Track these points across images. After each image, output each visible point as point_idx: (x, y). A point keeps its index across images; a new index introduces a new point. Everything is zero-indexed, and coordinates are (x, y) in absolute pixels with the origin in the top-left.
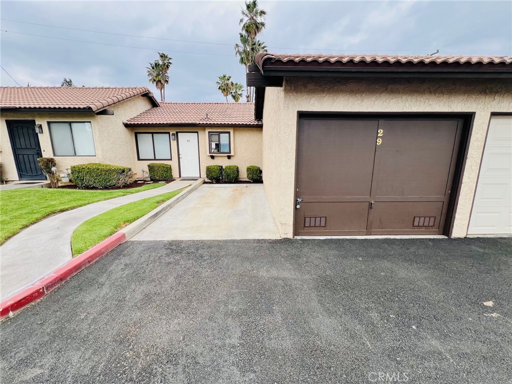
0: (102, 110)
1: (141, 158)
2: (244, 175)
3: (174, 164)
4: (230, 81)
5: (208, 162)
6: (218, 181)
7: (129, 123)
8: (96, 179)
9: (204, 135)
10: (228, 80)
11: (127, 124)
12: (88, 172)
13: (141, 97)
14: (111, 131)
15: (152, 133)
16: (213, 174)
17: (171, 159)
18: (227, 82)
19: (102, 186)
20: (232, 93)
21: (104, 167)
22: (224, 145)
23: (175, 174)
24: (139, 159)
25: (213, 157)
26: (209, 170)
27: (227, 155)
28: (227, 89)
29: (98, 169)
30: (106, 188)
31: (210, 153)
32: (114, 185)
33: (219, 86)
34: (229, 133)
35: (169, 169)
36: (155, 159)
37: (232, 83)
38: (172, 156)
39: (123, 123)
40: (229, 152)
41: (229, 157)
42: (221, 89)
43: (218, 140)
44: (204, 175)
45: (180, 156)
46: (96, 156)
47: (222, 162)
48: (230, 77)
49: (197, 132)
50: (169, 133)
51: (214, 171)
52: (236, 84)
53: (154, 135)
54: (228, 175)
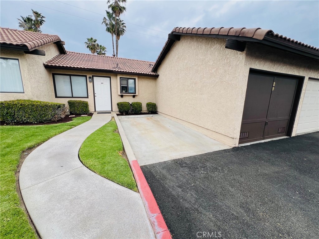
0: (34, 49)
1: (58, 96)
2: (144, 109)
3: (90, 101)
4: (96, 43)
5: (117, 100)
6: (127, 113)
7: (50, 64)
8: (30, 115)
9: (116, 82)
10: (95, 42)
11: (47, 65)
14: (36, 70)
15: (70, 75)
16: (125, 108)
17: (88, 97)
18: (94, 43)
19: (36, 121)
20: (97, 51)
21: (38, 103)
22: (131, 87)
23: (91, 109)
24: (56, 97)
25: (122, 96)
26: (120, 105)
27: (133, 95)
28: (94, 48)
29: (33, 105)
30: (41, 123)
31: (121, 93)
32: (50, 120)
33: (87, 45)
34: (135, 79)
35: (86, 105)
36: (73, 97)
37: (98, 45)
38: (89, 95)
39: (44, 64)
40: (134, 92)
41: (134, 96)
42: (89, 48)
43: (126, 84)
44: (116, 108)
45: (95, 95)
46: (24, 93)
47: (129, 100)
48: (96, 40)
49: (110, 77)
50: (86, 76)
51: (126, 106)
52: (101, 46)
53: (72, 77)
54: (136, 109)
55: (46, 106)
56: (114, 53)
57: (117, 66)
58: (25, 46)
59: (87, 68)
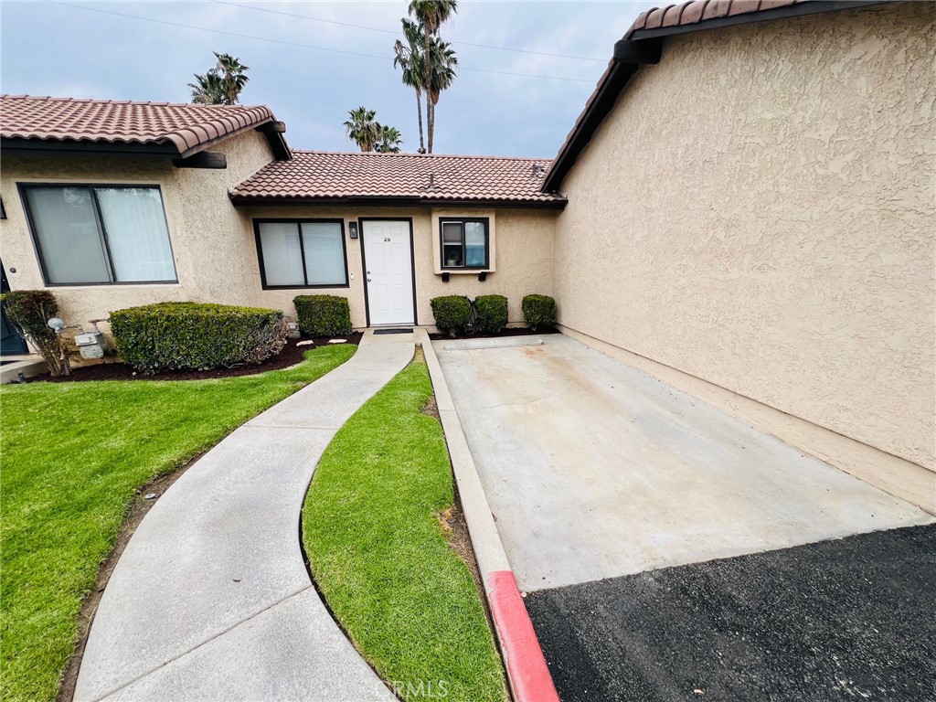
0: (195, 152)
1: (269, 282)
2: (516, 316)
3: (353, 295)
4: (373, 121)
5: (432, 289)
6: (463, 333)
7: (244, 194)
8: (191, 347)
9: (429, 233)
10: (370, 118)
11: (239, 196)
12: (166, 329)
13: (254, 133)
14: (209, 214)
15: (299, 222)
16: (456, 315)
17: (347, 285)
18: (368, 122)
19: (207, 365)
20: (377, 145)
21: (212, 313)
22: (474, 249)
23: (358, 321)
24: (265, 287)
25: (445, 278)
26: (438, 306)
27: (479, 272)
28: (368, 137)
29: (197, 320)
30: (220, 370)
31: (442, 268)
32: (242, 361)
33: (351, 130)
34: (485, 222)
35: (342, 308)
36: (306, 286)
37: (378, 126)
38: (351, 277)
39: (230, 195)
40: (484, 264)
41: (482, 277)
42: (356, 137)
43: (458, 238)
44: (426, 316)
45: (368, 277)
46: (177, 282)
47: (466, 288)
48: (373, 114)
49: (410, 220)
50: (341, 221)
51: (457, 310)
52: (386, 129)
53: (304, 226)
54: (489, 318)
55: (231, 319)
56: (422, 145)
57: (432, 181)
58: (170, 143)
59: (345, 197)
